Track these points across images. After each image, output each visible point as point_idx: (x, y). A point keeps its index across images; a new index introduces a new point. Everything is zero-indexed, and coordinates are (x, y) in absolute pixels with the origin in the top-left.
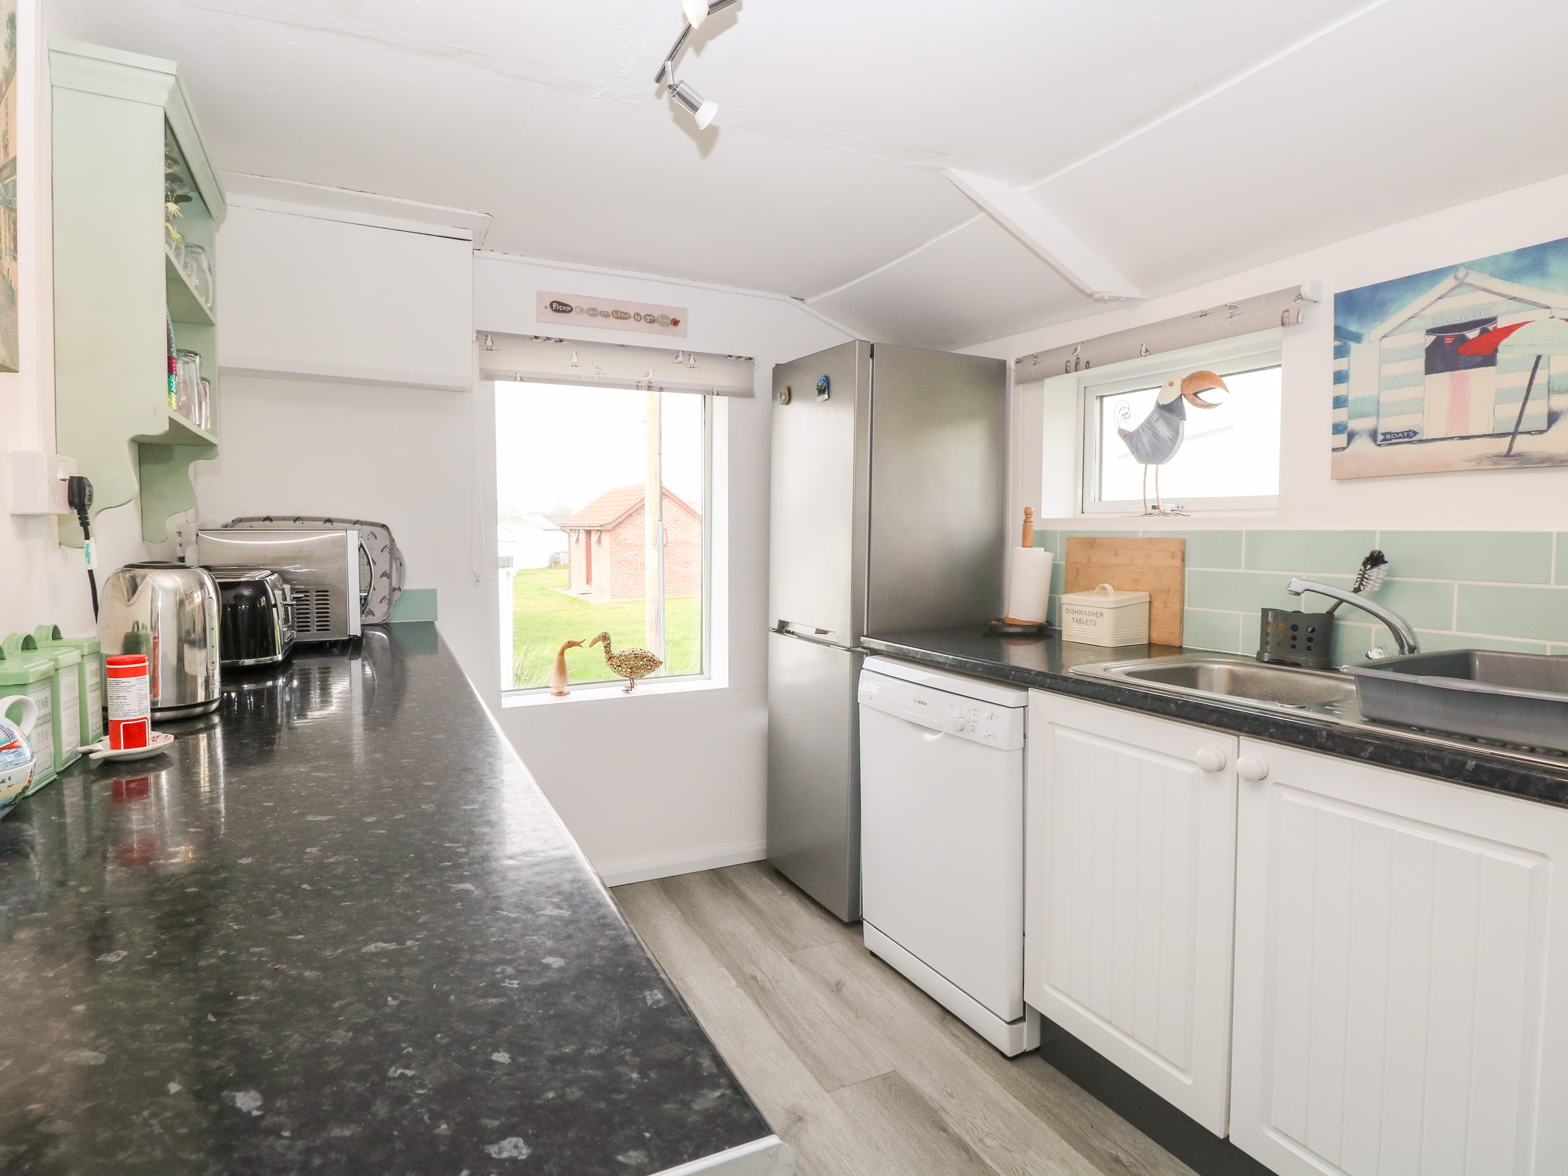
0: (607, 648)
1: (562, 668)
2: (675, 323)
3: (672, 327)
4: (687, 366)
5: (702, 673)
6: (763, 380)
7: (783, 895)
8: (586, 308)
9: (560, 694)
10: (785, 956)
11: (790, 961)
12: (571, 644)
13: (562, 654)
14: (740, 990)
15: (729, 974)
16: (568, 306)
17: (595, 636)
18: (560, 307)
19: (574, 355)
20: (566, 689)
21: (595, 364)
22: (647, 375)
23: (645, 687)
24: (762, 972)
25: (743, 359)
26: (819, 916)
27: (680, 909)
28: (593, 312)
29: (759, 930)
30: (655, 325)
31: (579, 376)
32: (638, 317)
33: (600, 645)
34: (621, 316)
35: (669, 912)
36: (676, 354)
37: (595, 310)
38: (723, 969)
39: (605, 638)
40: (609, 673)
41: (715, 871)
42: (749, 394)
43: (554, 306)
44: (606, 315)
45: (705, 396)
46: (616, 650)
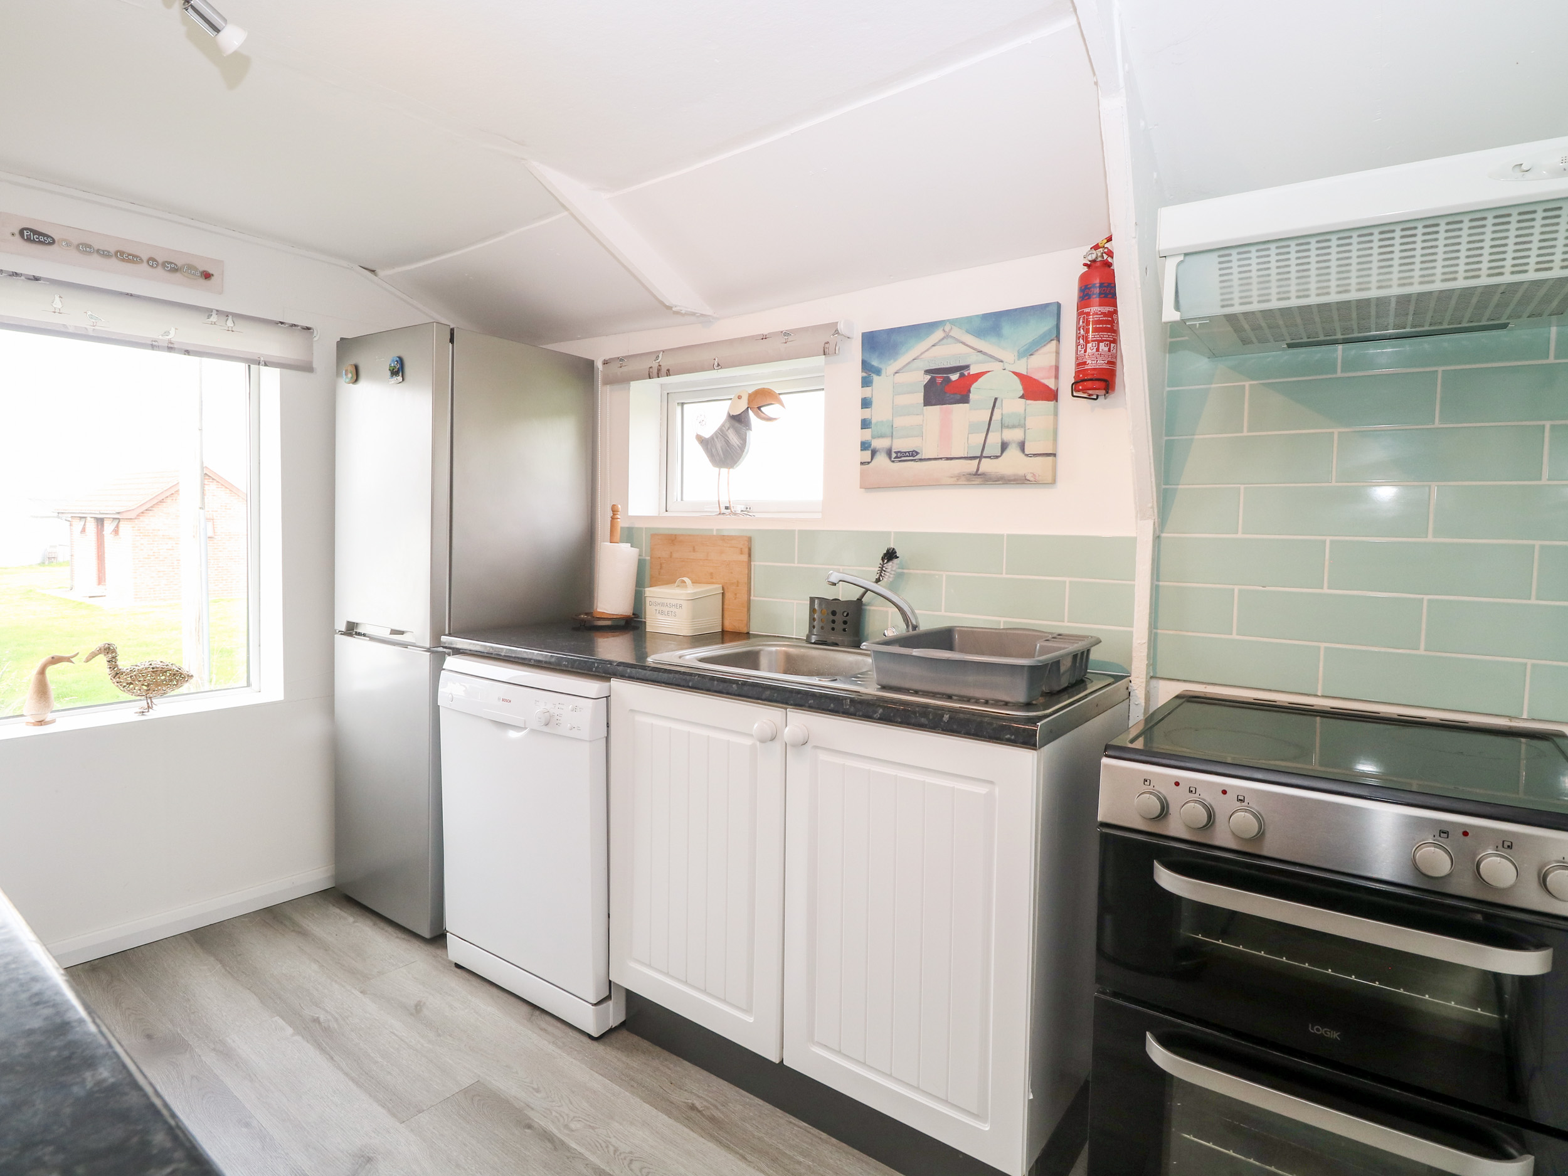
0: (112, 662)
1: (42, 689)
2: (207, 276)
3: (203, 281)
4: (222, 328)
5: (249, 685)
6: (324, 352)
7: (354, 922)
8: (76, 242)
9: (41, 723)
10: (356, 988)
11: (361, 992)
12: (55, 660)
13: (42, 672)
14: (298, 1038)
15: (284, 1023)
16: (48, 236)
17: (94, 647)
18: (34, 236)
19: (57, 298)
20: (49, 717)
21: (89, 313)
22: (167, 333)
23: (167, 707)
24: (327, 1012)
25: (299, 328)
26: (397, 937)
27: (221, 961)
28: (85, 248)
29: (323, 966)
30: (178, 275)
31: (64, 325)
32: (152, 262)
33: (102, 659)
34: (127, 257)
35: (206, 967)
36: (208, 312)
37: (90, 246)
38: (277, 1018)
39: (109, 650)
40: (114, 691)
41: (269, 910)
42: (306, 367)
43: (25, 233)
44: (105, 254)
45: (249, 366)
46: (124, 664)
